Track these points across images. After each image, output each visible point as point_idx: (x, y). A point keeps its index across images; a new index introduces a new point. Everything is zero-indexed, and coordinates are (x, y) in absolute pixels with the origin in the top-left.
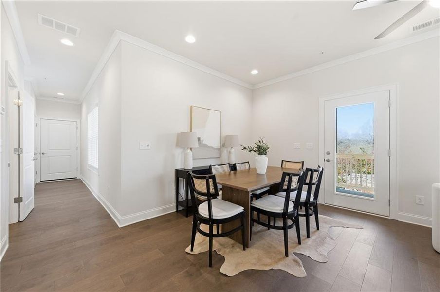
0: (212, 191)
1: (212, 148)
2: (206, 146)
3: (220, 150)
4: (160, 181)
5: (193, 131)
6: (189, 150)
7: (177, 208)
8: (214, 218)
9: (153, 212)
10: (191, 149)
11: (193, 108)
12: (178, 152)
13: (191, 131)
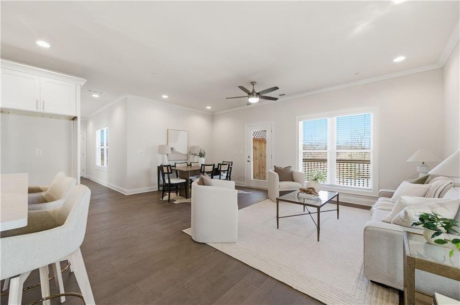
0: (170, 171)
1: (182, 154)
2: (178, 153)
3: (187, 155)
4: (149, 173)
5: (169, 144)
6: (166, 155)
7: (159, 188)
8: (171, 183)
9: (144, 189)
10: (167, 155)
11: (169, 130)
12: (160, 156)
13: (168, 144)
